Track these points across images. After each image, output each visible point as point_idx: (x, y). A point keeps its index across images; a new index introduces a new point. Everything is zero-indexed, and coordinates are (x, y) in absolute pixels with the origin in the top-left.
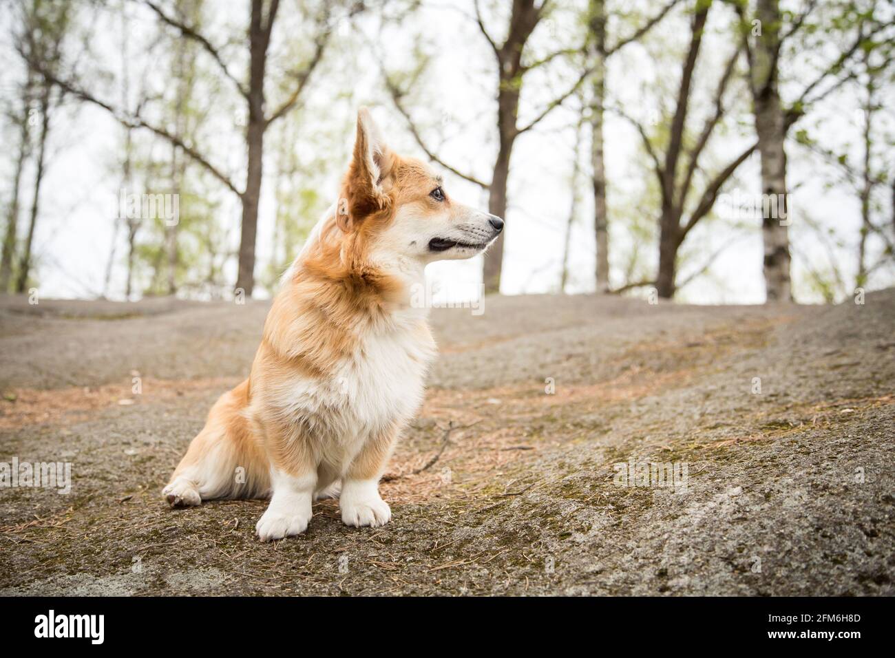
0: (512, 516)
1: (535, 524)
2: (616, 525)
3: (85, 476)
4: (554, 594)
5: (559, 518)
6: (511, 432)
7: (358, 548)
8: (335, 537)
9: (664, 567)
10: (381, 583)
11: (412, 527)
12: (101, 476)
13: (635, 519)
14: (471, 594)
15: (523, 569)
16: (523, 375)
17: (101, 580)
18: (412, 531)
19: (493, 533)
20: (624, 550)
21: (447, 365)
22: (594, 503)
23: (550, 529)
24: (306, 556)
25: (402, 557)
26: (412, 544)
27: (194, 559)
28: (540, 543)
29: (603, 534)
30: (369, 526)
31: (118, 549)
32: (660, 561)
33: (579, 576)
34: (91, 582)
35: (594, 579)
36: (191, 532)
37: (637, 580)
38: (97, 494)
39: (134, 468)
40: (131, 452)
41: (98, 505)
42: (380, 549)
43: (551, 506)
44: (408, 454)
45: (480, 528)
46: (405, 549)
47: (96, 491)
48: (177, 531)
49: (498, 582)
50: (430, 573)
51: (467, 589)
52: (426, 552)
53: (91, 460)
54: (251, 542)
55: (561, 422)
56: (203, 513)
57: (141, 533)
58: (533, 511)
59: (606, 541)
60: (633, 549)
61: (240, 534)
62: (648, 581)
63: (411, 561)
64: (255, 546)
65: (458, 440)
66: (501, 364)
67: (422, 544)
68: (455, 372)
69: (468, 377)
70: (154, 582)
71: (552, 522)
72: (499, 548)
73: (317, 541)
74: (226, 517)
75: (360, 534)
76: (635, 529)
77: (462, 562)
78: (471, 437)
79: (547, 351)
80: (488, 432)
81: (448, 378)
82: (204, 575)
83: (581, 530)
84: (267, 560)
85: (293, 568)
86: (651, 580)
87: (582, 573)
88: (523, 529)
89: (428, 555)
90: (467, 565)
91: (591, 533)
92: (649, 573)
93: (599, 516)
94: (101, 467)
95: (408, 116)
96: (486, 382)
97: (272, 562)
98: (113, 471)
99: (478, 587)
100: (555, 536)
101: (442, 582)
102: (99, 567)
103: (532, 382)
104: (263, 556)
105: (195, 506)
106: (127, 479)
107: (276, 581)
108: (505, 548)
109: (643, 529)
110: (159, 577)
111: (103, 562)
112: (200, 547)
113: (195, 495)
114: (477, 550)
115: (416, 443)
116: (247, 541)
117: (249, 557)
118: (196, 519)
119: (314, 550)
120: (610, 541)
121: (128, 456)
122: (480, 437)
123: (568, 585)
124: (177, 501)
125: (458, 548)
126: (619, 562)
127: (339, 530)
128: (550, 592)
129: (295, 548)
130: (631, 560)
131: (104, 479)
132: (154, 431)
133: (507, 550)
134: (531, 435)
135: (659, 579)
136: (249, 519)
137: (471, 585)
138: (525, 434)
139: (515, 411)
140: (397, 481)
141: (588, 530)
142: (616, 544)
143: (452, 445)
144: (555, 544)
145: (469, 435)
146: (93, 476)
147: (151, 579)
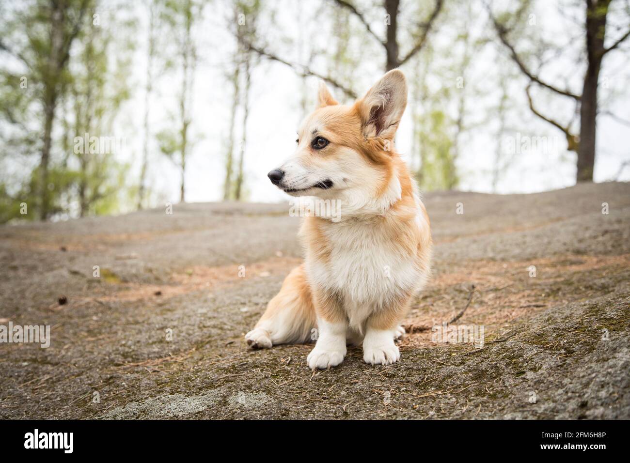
0: (489, 358)
1: (502, 365)
2: (560, 366)
3: (209, 327)
4: (496, 418)
5: (521, 359)
6: (533, 294)
7: (369, 380)
8: (355, 372)
9: (586, 400)
10: (375, 406)
11: (412, 366)
12: (219, 326)
13: (577, 361)
14: (435, 418)
15: (482, 398)
16: (563, 248)
17: (188, 399)
18: (412, 368)
19: (470, 371)
20: (561, 385)
21: (502, 242)
22: (551, 349)
23: (512, 368)
24: (330, 385)
25: (398, 388)
26: (408, 379)
27: (252, 385)
28: (501, 379)
29: (548, 373)
30: (381, 364)
31: (206, 378)
32: (584, 395)
33: (519, 405)
34: (181, 400)
35: (530, 408)
36: (257, 367)
37: (562, 410)
38: (213, 339)
39: (243, 321)
40: (244, 309)
41: (211, 347)
42: (384, 381)
43: (518, 350)
44: (446, 310)
45: (462, 366)
46: (402, 382)
47: (213, 337)
48: (247, 366)
49: (459, 408)
50: (413, 400)
51: (434, 413)
52: (417, 384)
53: (216, 315)
54: (295, 374)
55: (576, 284)
56: (271, 353)
57: (224, 366)
58: (504, 355)
59: (549, 378)
60: (566, 385)
61: (289, 369)
62: (571, 411)
63: (403, 391)
64: (297, 377)
65: (490, 299)
66: (546, 240)
67: (416, 378)
68: (508, 247)
69: (517, 251)
70: (220, 401)
71: (515, 363)
72: (470, 382)
73: (342, 374)
74: (284, 356)
75: (374, 370)
76: (573, 369)
77: (440, 393)
78: (500, 298)
79: (587, 229)
80: (515, 293)
81: (500, 252)
82: (255, 397)
83: (534, 369)
84: (302, 388)
85: (318, 394)
86: (574, 410)
87: (522, 403)
88: (492, 368)
89: (417, 386)
90: (442, 394)
91: (540, 372)
92: (572, 405)
93: (550, 358)
94: (221, 320)
95: (512, 48)
96: (531, 254)
97: (305, 389)
98: (228, 323)
99: (443, 411)
100: (513, 374)
101: (419, 407)
102: (190, 390)
103: (569, 253)
104: (300, 385)
105: (268, 348)
106: (236, 329)
107: (302, 403)
108: (475, 383)
109: (579, 369)
110: (224, 397)
111: (194, 386)
112: (259, 378)
113: (268, 341)
114: (454, 383)
115: (455, 302)
116: (292, 374)
117: (290, 385)
118: (263, 357)
119: (337, 381)
120: (551, 379)
121: (242, 312)
122: (507, 297)
123: (509, 412)
124: (253, 344)
125: (441, 382)
126: (552, 395)
127: (360, 367)
128: (493, 417)
129: (325, 379)
130: (562, 394)
131: (221, 329)
132: (264, 295)
133: (476, 384)
134: (548, 295)
135: (580, 409)
136: (299, 358)
137: (439, 410)
138: (543, 295)
139: (544, 277)
140: (428, 331)
141: (539, 369)
142: (555, 381)
143: (484, 304)
144: (510, 380)
145: (499, 296)
146: (214, 327)
147: (219, 399)
